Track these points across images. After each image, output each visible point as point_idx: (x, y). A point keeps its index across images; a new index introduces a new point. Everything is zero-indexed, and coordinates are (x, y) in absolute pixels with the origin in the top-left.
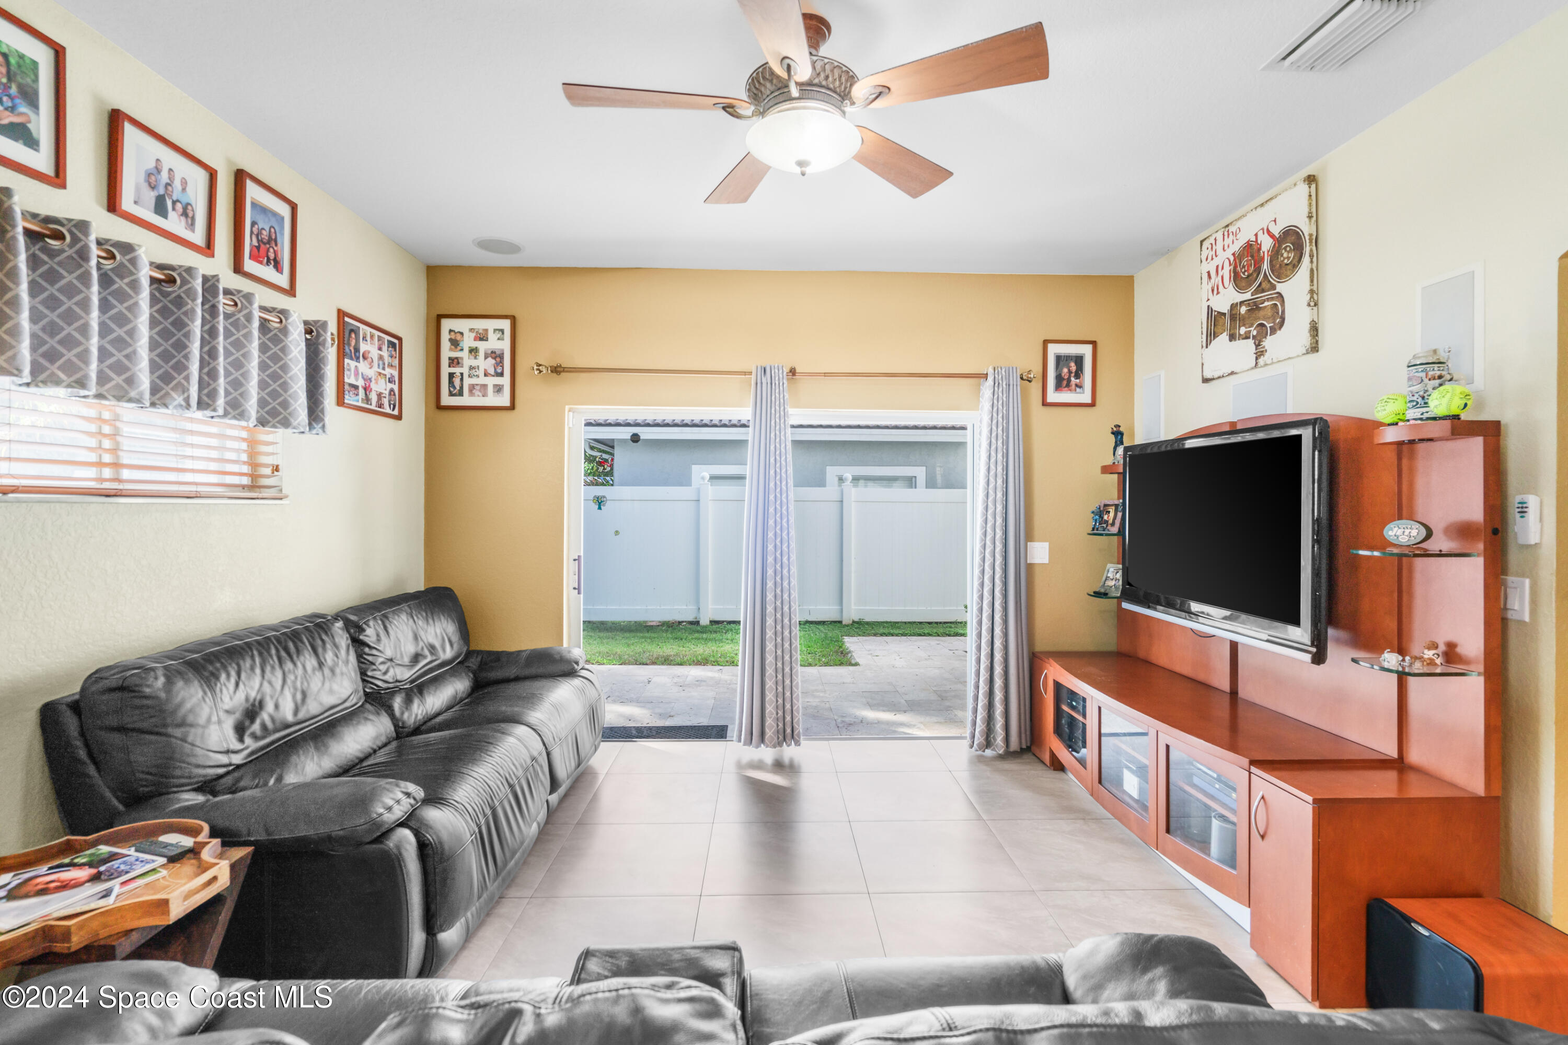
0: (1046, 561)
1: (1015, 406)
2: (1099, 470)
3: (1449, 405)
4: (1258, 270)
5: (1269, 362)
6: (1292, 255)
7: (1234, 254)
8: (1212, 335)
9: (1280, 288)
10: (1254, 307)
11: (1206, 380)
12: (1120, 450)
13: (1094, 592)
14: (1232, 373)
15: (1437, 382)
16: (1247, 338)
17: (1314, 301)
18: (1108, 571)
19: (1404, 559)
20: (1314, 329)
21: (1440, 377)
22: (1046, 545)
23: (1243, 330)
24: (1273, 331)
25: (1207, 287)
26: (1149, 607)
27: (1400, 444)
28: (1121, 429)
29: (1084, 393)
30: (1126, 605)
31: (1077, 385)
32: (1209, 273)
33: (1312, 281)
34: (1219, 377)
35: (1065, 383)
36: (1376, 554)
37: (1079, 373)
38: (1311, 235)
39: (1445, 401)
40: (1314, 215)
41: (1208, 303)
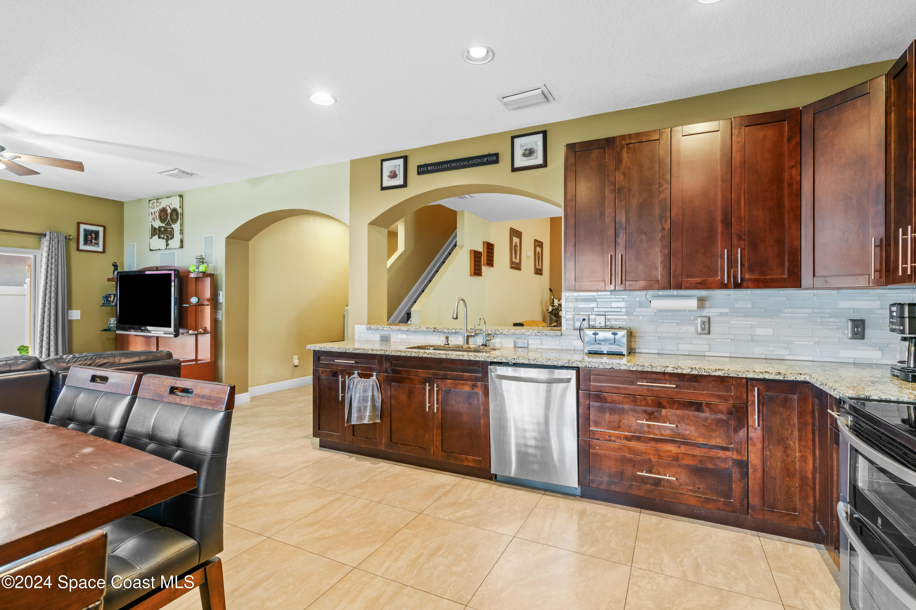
0: (79, 318)
1: (62, 250)
2: (106, 280)
3: (203, 269)
4: (167, 218)
5: (170, 248)
6: (176, 217)
7: (159, 209)
8: (153, 235)
9: (173, 226)
10: (166, 229)
11: (151, 250)
12: (116, 273)
13: (104, 330)
14: (159, 249)
15: (202, 263)
16: (164, 239)
17: (182, 232)
18: (111, 321)
19: (197, 306)
20: (182, 241)
21: (202, 262)
22: (79, 311)
23: (162, 236)
24: (171, 239)
25: (151, 217)
26: (127, 331)
27: (196, 278)
28: (117, 264)
29: (99, 247)
30: (118, 332)
31: (96, 243)
32: (152, 212)
33: (181, 227)
34: (155, 250)
35: (89, 242)
36: (188, 305)
37: (97, 238)
38: (181, 213)
39: (202, 268)
40: (182, 207)
41: (152, 223)
